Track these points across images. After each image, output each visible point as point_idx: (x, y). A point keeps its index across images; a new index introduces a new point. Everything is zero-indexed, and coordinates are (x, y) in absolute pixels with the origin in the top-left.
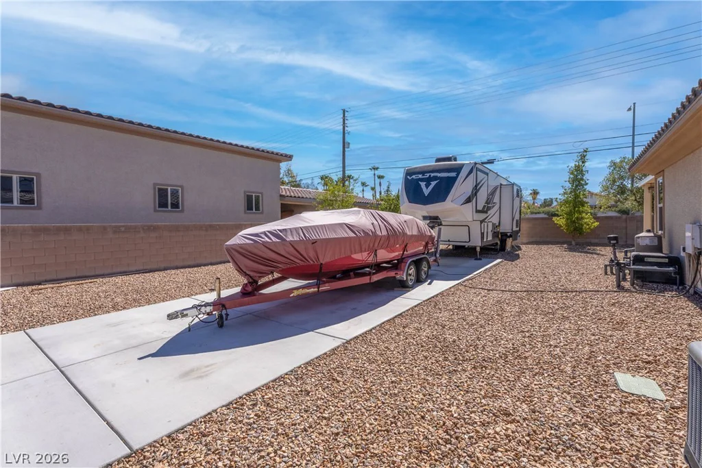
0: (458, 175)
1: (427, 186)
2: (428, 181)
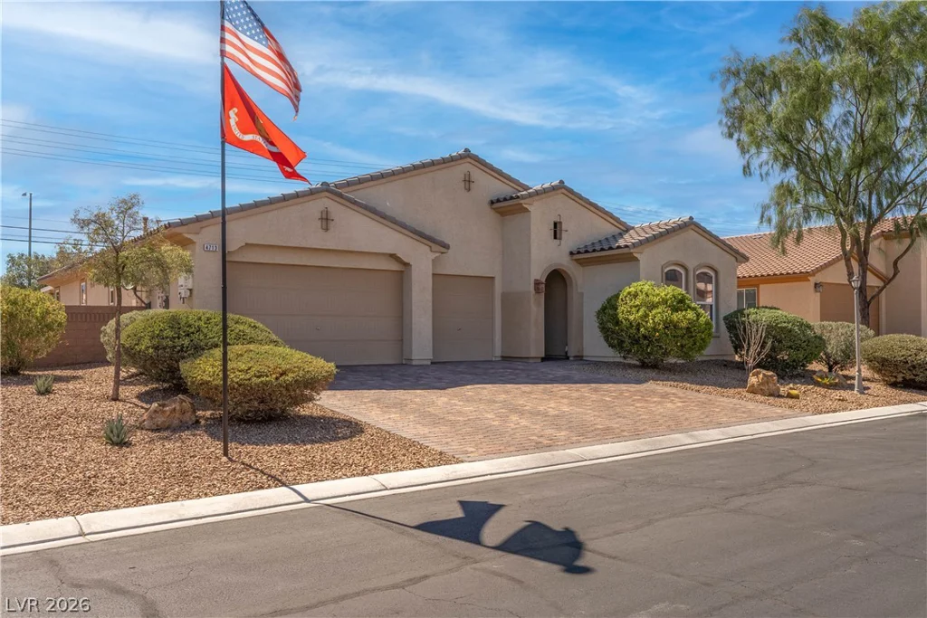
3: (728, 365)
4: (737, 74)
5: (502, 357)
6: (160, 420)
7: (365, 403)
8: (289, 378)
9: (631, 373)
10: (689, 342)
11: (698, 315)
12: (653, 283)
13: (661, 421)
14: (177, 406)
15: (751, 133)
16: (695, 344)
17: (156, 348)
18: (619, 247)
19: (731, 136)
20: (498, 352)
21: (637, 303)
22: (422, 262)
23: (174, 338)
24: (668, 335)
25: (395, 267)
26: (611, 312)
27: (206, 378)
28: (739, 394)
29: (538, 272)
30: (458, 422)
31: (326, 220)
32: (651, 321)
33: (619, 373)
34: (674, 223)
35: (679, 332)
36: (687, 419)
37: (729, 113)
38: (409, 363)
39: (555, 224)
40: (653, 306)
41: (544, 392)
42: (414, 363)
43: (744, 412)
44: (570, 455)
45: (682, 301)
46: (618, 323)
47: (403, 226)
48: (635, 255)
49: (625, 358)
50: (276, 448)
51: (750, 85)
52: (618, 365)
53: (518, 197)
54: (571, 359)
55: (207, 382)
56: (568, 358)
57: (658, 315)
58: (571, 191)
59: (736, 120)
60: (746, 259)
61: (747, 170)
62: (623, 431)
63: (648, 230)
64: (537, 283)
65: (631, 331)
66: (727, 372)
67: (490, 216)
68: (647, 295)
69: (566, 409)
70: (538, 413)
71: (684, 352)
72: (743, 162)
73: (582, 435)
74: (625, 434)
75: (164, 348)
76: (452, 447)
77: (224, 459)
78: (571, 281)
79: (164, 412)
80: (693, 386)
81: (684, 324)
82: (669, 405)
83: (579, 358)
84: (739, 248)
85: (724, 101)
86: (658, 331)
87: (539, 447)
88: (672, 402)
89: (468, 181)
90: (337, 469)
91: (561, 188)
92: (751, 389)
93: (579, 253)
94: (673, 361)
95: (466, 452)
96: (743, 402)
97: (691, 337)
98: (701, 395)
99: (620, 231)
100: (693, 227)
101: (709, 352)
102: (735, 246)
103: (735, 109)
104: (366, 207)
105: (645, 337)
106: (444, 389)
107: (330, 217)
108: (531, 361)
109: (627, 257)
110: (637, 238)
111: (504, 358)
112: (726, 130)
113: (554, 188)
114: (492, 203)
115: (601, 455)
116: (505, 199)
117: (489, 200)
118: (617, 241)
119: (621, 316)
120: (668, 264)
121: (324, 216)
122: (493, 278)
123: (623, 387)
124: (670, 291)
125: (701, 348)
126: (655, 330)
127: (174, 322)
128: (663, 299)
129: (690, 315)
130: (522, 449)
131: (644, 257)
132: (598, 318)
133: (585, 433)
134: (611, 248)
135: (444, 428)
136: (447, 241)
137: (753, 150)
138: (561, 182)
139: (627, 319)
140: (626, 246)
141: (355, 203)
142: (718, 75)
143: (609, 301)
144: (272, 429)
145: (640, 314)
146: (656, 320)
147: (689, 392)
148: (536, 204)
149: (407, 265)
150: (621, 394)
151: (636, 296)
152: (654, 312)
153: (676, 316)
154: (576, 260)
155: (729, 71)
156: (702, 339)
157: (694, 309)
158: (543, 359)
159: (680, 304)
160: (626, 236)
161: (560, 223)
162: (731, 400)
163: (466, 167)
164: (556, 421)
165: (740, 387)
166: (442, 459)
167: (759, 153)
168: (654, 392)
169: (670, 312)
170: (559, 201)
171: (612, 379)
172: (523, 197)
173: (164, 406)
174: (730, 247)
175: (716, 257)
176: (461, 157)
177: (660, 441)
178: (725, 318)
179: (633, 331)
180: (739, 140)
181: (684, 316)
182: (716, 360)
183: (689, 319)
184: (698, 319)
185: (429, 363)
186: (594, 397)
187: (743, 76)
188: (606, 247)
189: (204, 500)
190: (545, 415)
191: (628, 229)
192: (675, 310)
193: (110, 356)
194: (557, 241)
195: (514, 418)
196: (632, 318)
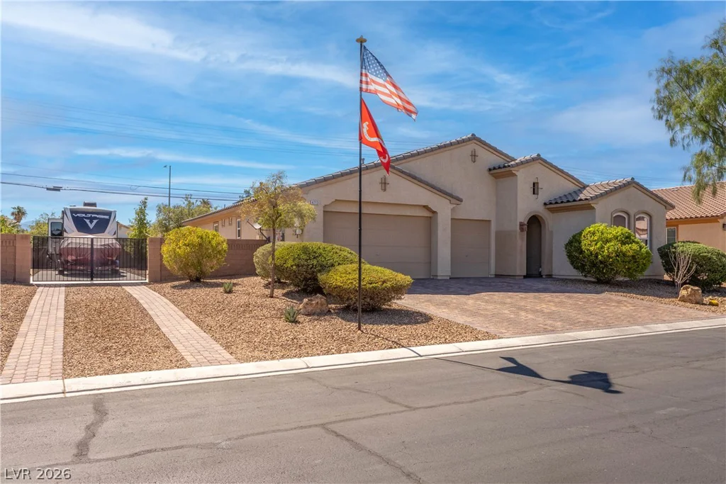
0: (110, 217)
1: (91, 222)
2: (91, 220)
3: (660, 282)
4: (669, 72)
5: (496, 275)
6: (310, 309)
7: (423, 302)
8: (388, 284)
9: (591, 287)
10: (633, 266)
11: (641, 248)
12: (606, 224)
13: (622, 318)
14: (319, 300)
15: (677, 116)
16: (638, 267)
17: (298, 266)
18: (581, 200)
19: (660, 118)
20: (493, 272)
21: (596, 238)
22: (444, 210)
23: (308, 260)
24: (618, 261)
25: (426, 214)
26: (576, 244)
27: (339, 284)
28: (673, 302)
29: (523, 217)
30: (487, 315)
31: (384, 184)
32: (606, 251)
33: (582, 287)
34: (620, 182)
35: (627, 259)
36: (640, 317)
37: (660, 101)
38: (435, 278)
39: (534, 184)
40: (608, 241)
41: (535, 298)
42: (439, 278)
43: (680, 314)
44: (570, 337)
45: (628, 237)
46: (581, 252)
47: (433, 187)
48: (593, 205)
49: (585, 276)
50: (387, 327)
51: (678, 80)
52: (579, 281)
53: (509, 166)
54: (544, 277)
55: (340, 287)
56: (541, 276)
57: (612, 247)
58: (545, 161)
59: (666, 106)
60: (673, 207)
61: (673, 141)
62: (598, 323)
63: (601, 188)
64: (521, 225)
65: (591, 258)
66: (662, 287)
67: (488, 179)
68: (602, 234)
69: (554, 308)
70: (537, 311)
71: (629, 273)
72: (670, 135)
73: (571, 325)
74: (600, 325)
75: (302, 266)
76: (492, 330)
77: (359, 332)
78: (544, 223)
79: (312, 304)
80: (639, 296)
81: (631, 253)
82: (624, 308)
83: (550, 276)
84: (663, 196)
85: (658, 92)
86: (612, 258)
87: (546, 331)
88: (625, 306)
89: (474, 156)
90: (429, 340)
91: (538, 159)
92: (682, 299)
93: (551, 203)
94: (621, 279)
95: (502, 333)
96: (677, 307)
97: (636, 262)
98: (645, 302)
99: (578, 188)
100: (634, 185)
101: (647, 274)
102: (660, 194)
103: (665, 98)
104: (409, 175)
105: (601, 262)
106: (469, 294)
107: (387, 182)
108: (517, 278)
109: (587, 206)
110: (593, 194)
111: (497, 276)
112: (657, 114)
113: (533, 160)
114: (490, 170)
115: (589, 337)
116: (499, 168)
117: (487, 168)
118: (579, 196)
119: (583, 247)
120: (616, 211)
121: (383, 181)
122: (489, 221)
123: (589, 296)
124: (618, 231)
125: (643, 270)
126: (609, 257)
127: (305, 250)
128: (614, 236)
129: (635, 246)
130: (537, 332)
131: (599, 207)
132: (566, 249)
133: (573, 324)
134: (574, 201)
135: (481, 319)
136: (461, 197)
137: (678, 128)
138: (539, 155)
139: (588, 250)
140: (586, 199)
141: (403, 172)
142: (655, 72)
143: (574, 237)
144: (376, 316)
145: (598, 246)
146: (610, 250)
147: (635, 300)
148: (521, 170)
149: (434, 212)
150: (588, 300)
151: (594, 233)
152: (608, 245)
153: (625, 248)
154: (548, 209)
155: (663, 70)
156: (644, 264)
157: (637, 243)
158: (525, 277)
159: (627, 239)
160: (585, 192)
161: (538, 183)
162: (668, 306)
163: (472, 146)
164: (550, 315)
165: (672, 297)
166: (488, 336)
167: (682, 129)
168: (611, 300)
169: (620, 245)
170: (537, 169)
171: (578, 290)
172: (513, 166)
173: (311, 300)
174: (656, 196)
175: (651, 206)
176: (469, 139)
177: (627, 330)
178: (659, 249)
179: (593, 258)
180: (667, 121)
181: (630, 248)
182: (650, 279)
183: (634, 250)
184: (641, 250)
185: (448, 278)
186: (570, 302)
187: (674, 74)
188: (571, 200)
189: (362, 353)
190: (542, 312)
191: (585, 187)
192: (623, 243)
193: (258, 271)
194: (535, 196)
195: (523, 313)
196: (592, 249)
